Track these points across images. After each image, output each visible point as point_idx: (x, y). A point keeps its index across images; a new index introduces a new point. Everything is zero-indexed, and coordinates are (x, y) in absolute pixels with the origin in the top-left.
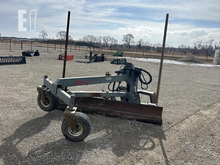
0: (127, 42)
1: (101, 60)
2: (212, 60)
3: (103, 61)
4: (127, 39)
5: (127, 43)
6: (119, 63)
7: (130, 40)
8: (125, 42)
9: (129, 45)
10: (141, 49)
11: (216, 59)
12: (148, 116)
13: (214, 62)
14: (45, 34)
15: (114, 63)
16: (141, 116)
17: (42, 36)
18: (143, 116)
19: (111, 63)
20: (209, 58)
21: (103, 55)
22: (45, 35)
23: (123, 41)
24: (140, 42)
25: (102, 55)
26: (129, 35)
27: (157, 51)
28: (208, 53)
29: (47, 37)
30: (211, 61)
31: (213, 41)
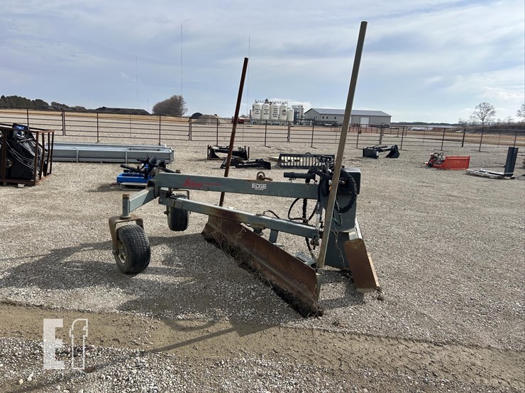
14: (488, 110)
17: (480, 115)
22: (489, 112)
29: (492, 117)
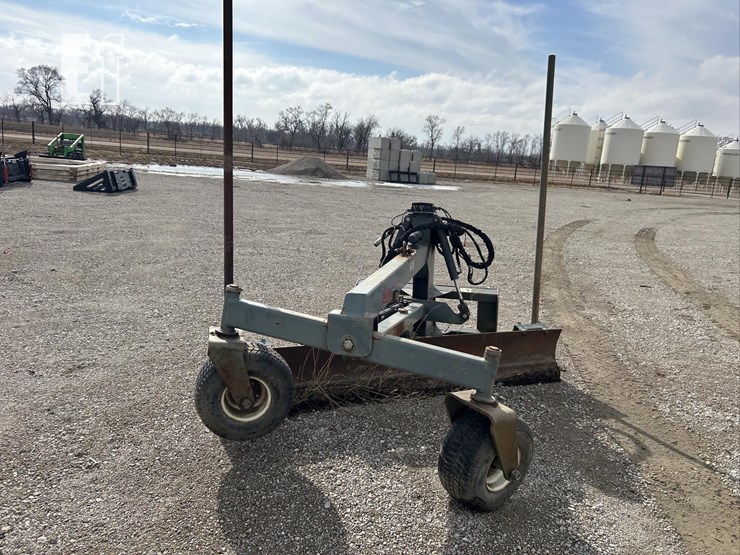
0: (39, 96)
1: (17, 177)
2: (364, 170)
3: (28, 180)
4: (36, 87)
5: (38, 101)
6: (114, 188)
7: (48, 89)
8: (28, 99)
9: (49, 110)
10: (105, 127)
11: (375, 165)
12: (526, 363)
13: (370, 173)
15: (91, 190)
16: (510, 368)
18: (515, 368)
19: (75, 189)
20: (353, 163)
21: (23, 154)
23: (19, 91)
24: (94, 102)
25: (17, 156)
26: (47, 70)
27: (166, 136)
28: (322, 145)
30: (358, 172)
31: (329, 111)
